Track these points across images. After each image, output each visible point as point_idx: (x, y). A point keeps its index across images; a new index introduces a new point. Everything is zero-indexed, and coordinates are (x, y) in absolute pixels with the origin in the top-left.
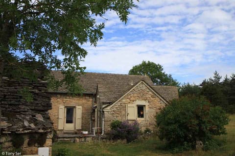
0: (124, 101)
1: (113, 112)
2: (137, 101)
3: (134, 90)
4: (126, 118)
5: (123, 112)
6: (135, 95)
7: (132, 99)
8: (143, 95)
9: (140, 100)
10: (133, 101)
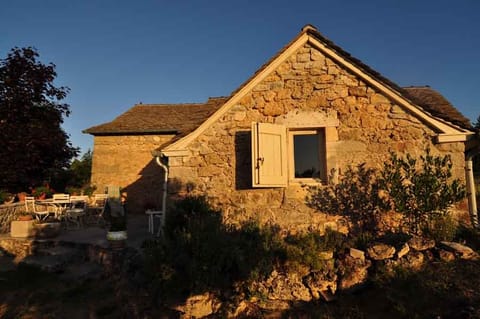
0: (239, 116)
7: (269, 108)
8: (315, 89)
9: (300, 110)
10: (276, 116)
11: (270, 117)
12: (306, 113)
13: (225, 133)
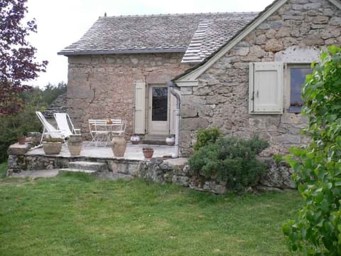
0: (243, 51)
1: (207, 90)
2: (289, 50)
3: (277, 13)
4: (247, 107)
5: (240, 90)
6: (283, 32)
7: (270, 44)
8: (311, 29)
9: (297, 47)
10: (275, 52)
11: (271, 53)
12: (302, 50)
13: (230, 66)
